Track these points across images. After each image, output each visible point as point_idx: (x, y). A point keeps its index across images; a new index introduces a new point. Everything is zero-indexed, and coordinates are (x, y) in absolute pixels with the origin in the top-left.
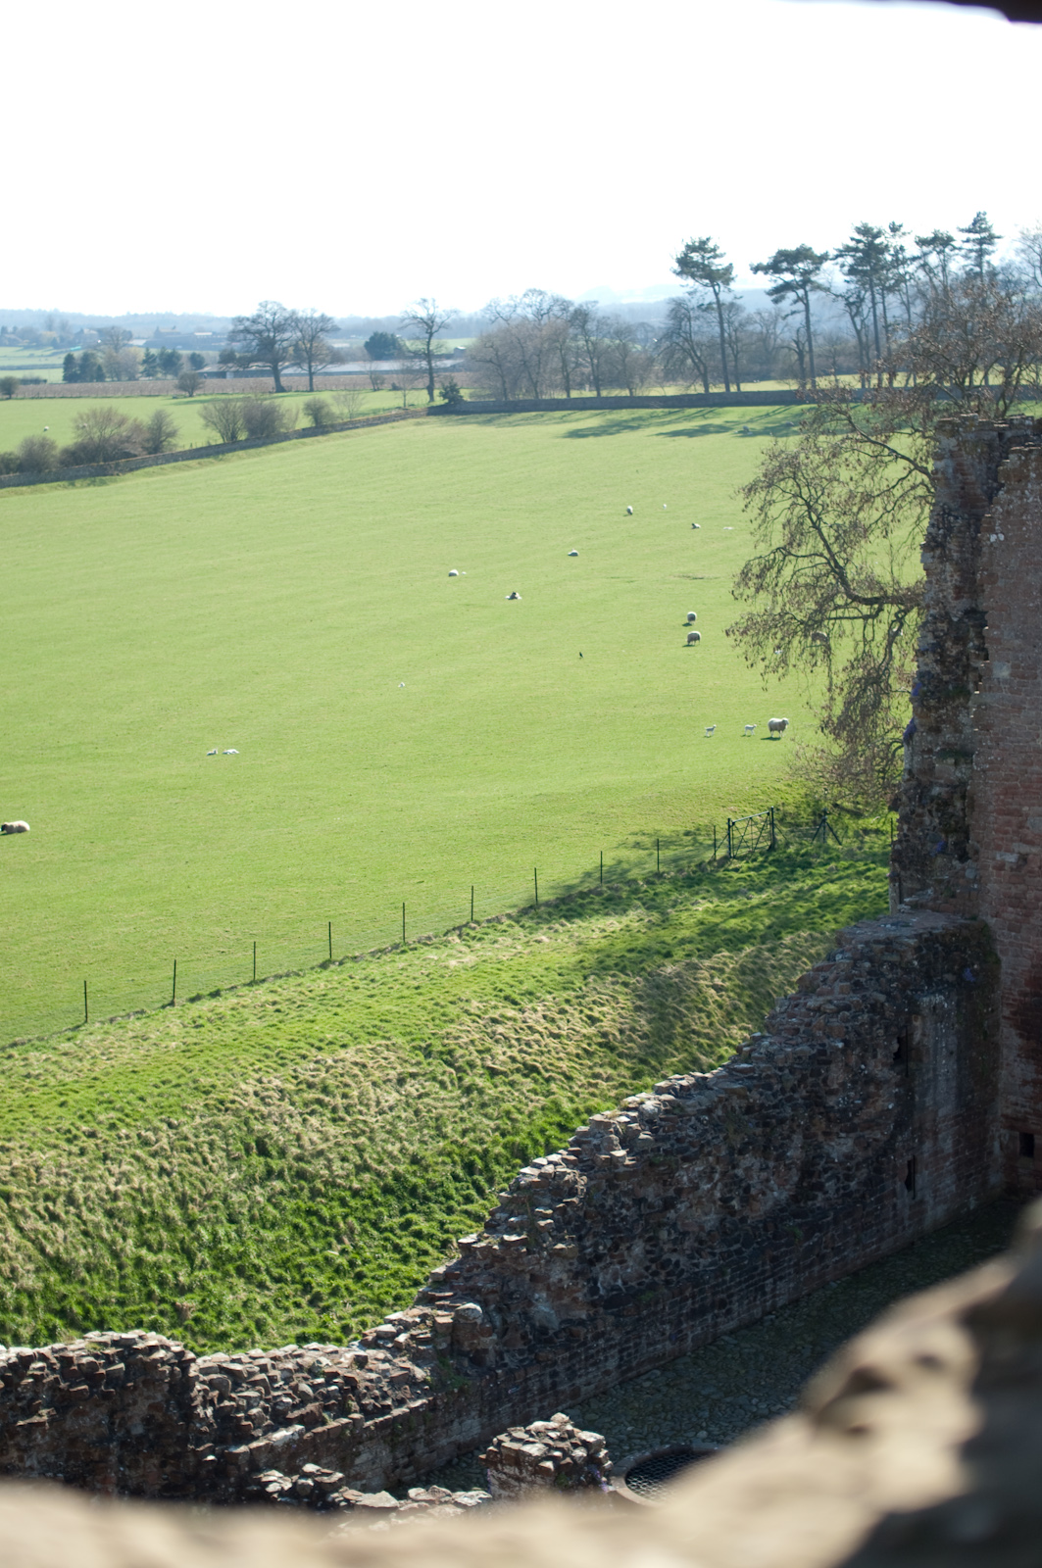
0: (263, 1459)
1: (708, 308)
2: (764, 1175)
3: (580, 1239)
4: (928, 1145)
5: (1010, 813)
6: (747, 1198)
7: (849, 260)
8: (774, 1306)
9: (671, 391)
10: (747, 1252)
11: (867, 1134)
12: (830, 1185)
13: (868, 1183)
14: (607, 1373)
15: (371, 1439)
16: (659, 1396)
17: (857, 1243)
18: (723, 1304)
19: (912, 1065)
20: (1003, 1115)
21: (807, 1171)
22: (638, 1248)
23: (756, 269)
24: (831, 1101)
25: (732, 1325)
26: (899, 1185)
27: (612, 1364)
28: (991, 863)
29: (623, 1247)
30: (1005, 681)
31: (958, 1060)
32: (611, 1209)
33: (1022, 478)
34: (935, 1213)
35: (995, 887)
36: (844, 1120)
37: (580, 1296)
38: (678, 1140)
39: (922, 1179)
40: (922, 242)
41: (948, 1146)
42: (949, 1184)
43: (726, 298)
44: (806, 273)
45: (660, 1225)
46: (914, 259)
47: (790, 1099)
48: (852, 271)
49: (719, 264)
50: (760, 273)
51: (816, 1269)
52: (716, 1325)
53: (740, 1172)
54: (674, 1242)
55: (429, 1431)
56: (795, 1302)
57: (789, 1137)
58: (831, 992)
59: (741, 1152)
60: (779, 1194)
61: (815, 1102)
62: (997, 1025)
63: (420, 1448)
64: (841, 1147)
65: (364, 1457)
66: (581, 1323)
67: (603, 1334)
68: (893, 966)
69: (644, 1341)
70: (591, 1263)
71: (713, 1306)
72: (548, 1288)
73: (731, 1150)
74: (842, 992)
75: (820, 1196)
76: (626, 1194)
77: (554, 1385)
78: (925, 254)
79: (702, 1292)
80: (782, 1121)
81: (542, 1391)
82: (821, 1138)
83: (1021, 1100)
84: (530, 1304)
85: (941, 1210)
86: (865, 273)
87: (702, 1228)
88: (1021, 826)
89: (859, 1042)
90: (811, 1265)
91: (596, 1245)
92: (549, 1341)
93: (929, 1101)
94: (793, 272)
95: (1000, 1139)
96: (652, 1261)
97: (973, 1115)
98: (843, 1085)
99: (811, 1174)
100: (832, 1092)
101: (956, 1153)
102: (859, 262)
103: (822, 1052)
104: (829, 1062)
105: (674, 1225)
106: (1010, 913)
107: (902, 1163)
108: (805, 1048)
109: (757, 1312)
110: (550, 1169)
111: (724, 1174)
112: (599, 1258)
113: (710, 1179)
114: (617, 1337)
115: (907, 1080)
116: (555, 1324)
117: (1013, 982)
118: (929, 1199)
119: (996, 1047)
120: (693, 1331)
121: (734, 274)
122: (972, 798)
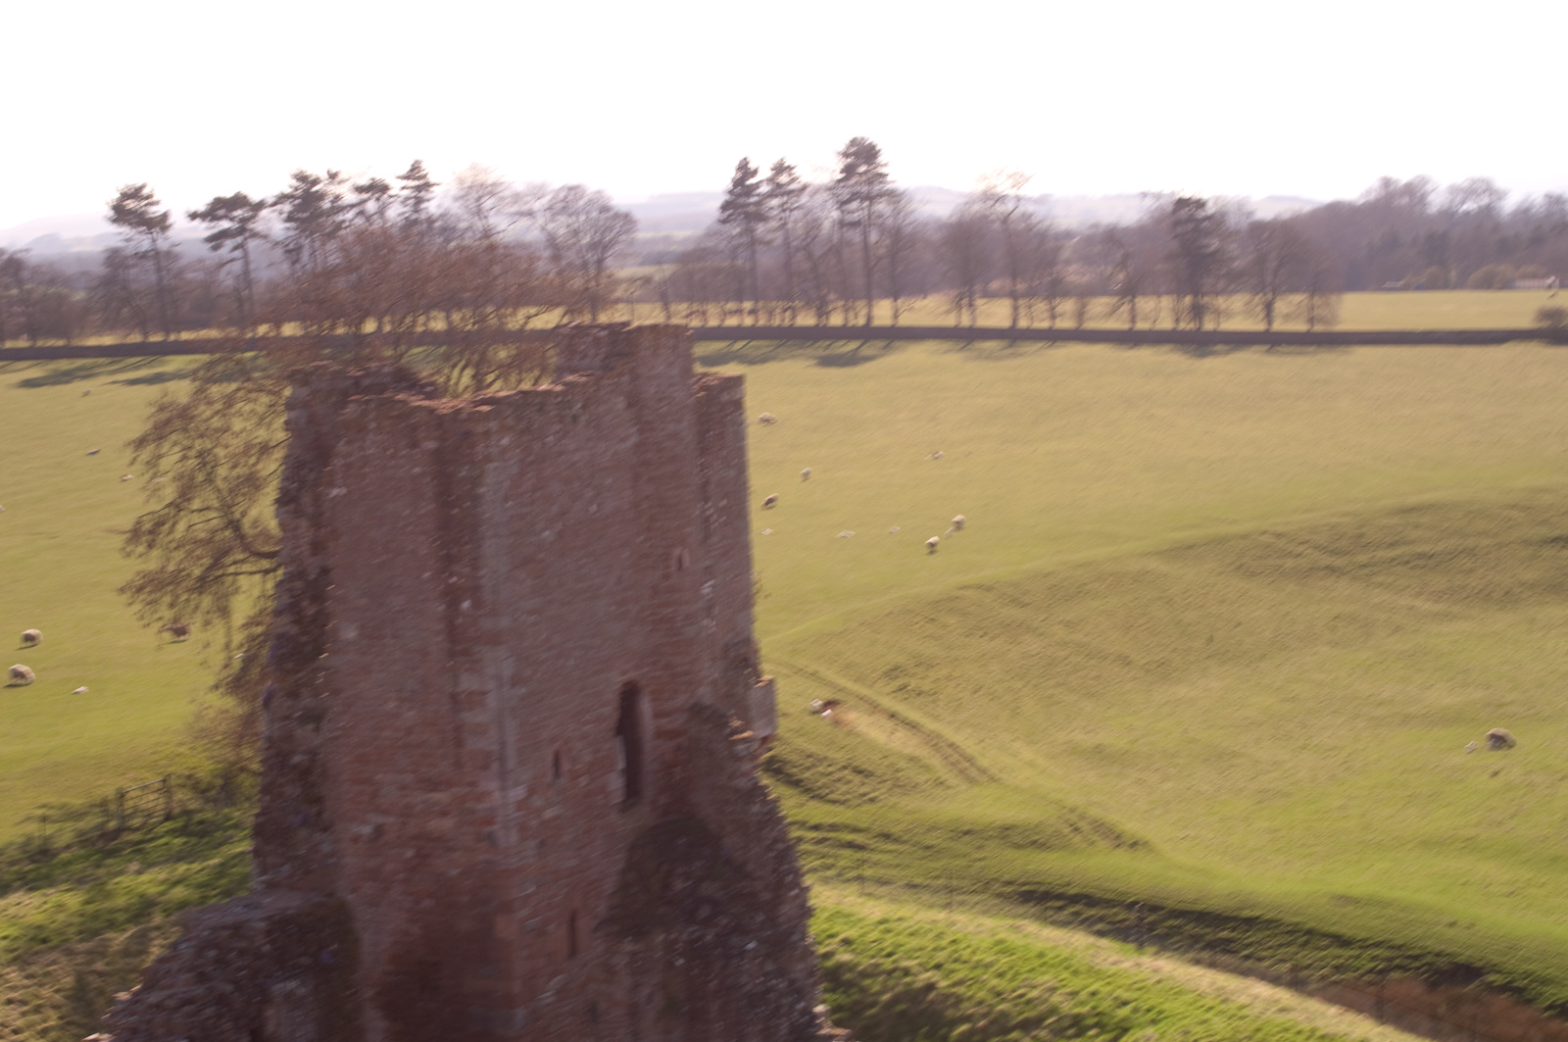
1: (143, 256)
5: (364, 782)
7: (287, 207)
9: (108, 340)
23: (194, 216)
28: (347, 835)
30: (353, 643)
33: (363, 428)
35: (352, 860)
40: (360, 189)
43: (163, 245)
44: (244, 221)
46: (352, 206)
48: (289, 219)
49: (156, 211)
50: (197, 221)
58: (173, 985)
62: (360, 1008)
68: (241, 952)
74: (186, 984)
78: (364, 201)
86: (303, 221)
88: (375, 795)
94: (232, 219)
102: (298, 209)
106: (369, 889)
117: (375, 960)
119: (361, 1031)
121: (170, 221)
122: (325, 766)
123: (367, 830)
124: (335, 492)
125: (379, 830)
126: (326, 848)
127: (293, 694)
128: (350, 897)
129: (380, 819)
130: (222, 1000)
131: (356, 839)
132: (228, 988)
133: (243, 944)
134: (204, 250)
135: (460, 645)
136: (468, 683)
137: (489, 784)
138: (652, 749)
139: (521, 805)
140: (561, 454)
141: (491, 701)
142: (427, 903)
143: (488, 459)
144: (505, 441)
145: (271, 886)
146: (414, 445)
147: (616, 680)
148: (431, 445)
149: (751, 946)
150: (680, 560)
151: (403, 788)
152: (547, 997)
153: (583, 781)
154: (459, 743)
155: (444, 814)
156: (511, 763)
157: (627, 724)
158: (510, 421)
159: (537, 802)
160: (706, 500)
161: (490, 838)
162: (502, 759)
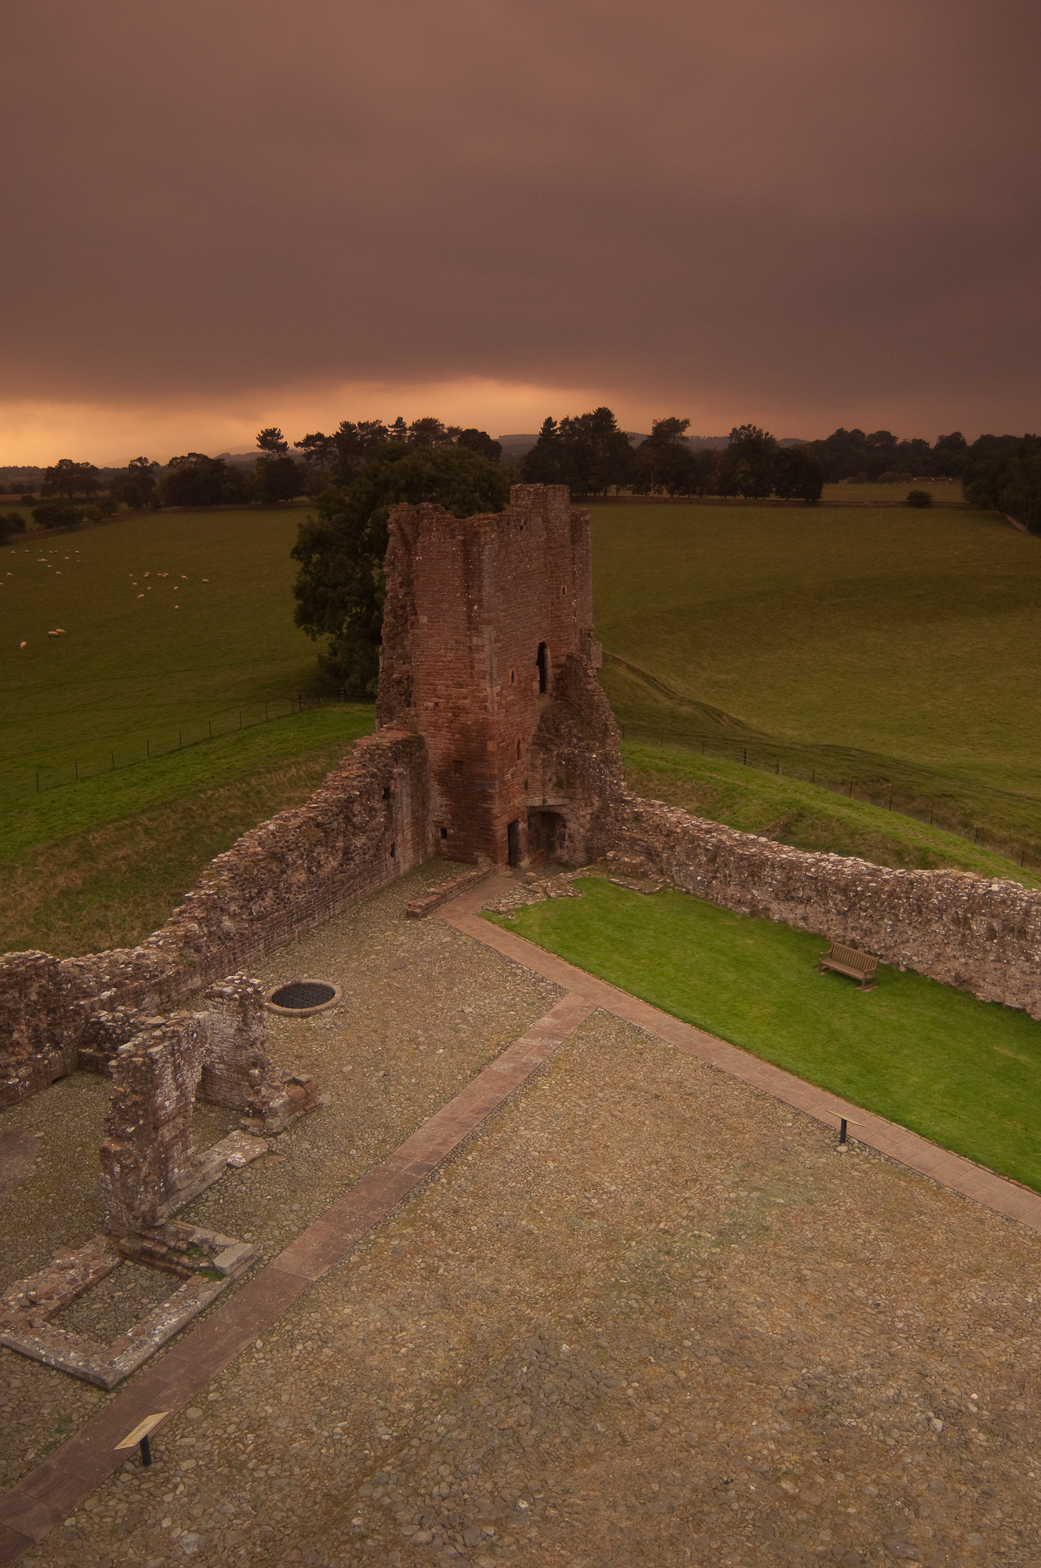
0: (97, 1006)
2: (326, 855)
3: (243, 890)
4: (400, 836)
5: (430, 684)
6: (319, 866)
8: (334, 914)
10: (321, 890)
11: (372, 834)
12: (357, 858)
13: (375, 855)
14: (259, 951)
15: (149, 991)
16: (283, 960)
17: (371, 882)
18: (311, 915)
19: (391, 800)
20: (434, 821)
21: (346, 851)
22: (270, 893)
23: (299, 444)
24: (355, 819)
25: (316, 924)
26: (388, 855)
27: (261, 946)
28: (422, 707)
29: (263, 893)
30: (425, 624)
31: (411, 797)
32: (257, 875)
33: (430, 530)
34: (404, 867)
35: (424, 718)
36: (360, 829)
37: (244, 917)
38: (286, 842)
39: (398, 852)
41: (409, 837)
42: (410, 854)
44: (321, 446)
45: (280, 881)
47: (335, 820)
49: (281, 441)
50: (302, 446)
51: (352, 896)
52: (308, 926)
53: (315, 854)
54: (287, 888)
55: (177, 985)
56: (344, 912)
57: (337, 837)
58: (352, 770)
59: (315, 846)
60: (334, 864)
61: (348, 820)
62: (428, 781)
63: (173, 994)
64: (359, 841)
65: (147, 1000)
66: (246, 929)
67: (256, 933)
68: (380, 756)
69: (275, 935)
70: (249, 901)
71: (306, 917)
72: (229, 914)
73: (310, 844)
74: (358, 769)
75: (353, 863)
76: (263, 868)
77: (235, 959)
79: (301, 910)
80: (333, 830)
81: (229, 962)
82: (351, 837)
83: (440, 814)
84: (221, 922)
85: (407, 865)
87: (299, 881)
88: (435, 690)
89: (366, 792)
90: (350, 894)
91: (250, 892)
92: (231, 939)
93: (399, 817)
94: (315, 446)
95: (432, 833)
96: (277, 898)
97: (419, 823)
98: (360, 812)
99: (348, 853)
100: (355, 816)
101: (413, 839)
103: (349, 797)
104: (353, 802)
105: (286, 881)
106: (432, 730)
107: (389, 845)
108: (342, 796)
109: (327, 918)
110: (226, 859)
111: (307, 855)
112: (252, 898)
113: (302, 858)
114: (263, 934)
115: (389, 808)
116: (233, 930)
117: (435, 761)
118: (401, 861)
119: (428, 791)
120: (298, 928)
122: (412, 679)
123: (431, 705)
124: (417, 558)
125: (437, 704)
126: (413, 713)
127: (393, 648)
128: (423, 734)
129: (437, 700)
130: (373, 775)
131: (426, 709)
132: (375, 770)
133: (381, 752)
134: (304, 460)
135: (473, 625)
136: (476, 641)
137: (485, 684)
138: (550, 672)
139: (498, 694)
140: (515, 542)
141: (487, 649)
142: (458, 736)
143: (486, 544)
144: (493, 536)
145: (388, 728)
146: (453, 537)
147: (538, 641)
148: (461, 538)
149: (594, 756)
150: (564, 590)
151: (448, 687)
152: (509, 776)
153: (523, 685)
154: (472, 667)
155: (465, 698)
156: (495, 676)
157: (541, 661)
158: (495, 528)
159: (505, 692)
160: (574, 564)
161: (485, 708)
162: (491, 675)
